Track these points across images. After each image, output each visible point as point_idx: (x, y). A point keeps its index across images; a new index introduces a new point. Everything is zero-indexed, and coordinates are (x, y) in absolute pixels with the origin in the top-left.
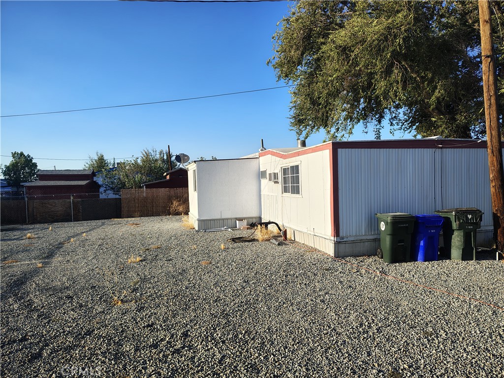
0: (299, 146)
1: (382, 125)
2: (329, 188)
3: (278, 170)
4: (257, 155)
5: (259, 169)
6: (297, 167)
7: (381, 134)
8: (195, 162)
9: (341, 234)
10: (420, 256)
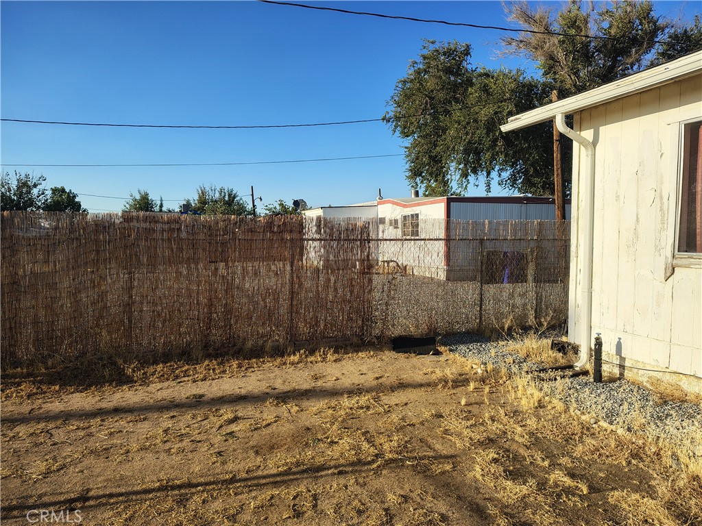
0: (413, 196)
1: (491, 177)
2: (443, 228)
3: (399, 217)
4: (375, 203)
5: (378, 216)
6: (417, 215)
7: (491, 186)
8: (322, 208)
9: (451, 264)
10: (506, 280)
